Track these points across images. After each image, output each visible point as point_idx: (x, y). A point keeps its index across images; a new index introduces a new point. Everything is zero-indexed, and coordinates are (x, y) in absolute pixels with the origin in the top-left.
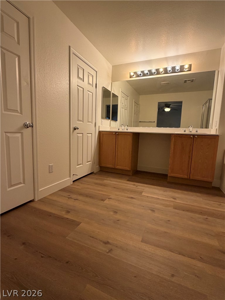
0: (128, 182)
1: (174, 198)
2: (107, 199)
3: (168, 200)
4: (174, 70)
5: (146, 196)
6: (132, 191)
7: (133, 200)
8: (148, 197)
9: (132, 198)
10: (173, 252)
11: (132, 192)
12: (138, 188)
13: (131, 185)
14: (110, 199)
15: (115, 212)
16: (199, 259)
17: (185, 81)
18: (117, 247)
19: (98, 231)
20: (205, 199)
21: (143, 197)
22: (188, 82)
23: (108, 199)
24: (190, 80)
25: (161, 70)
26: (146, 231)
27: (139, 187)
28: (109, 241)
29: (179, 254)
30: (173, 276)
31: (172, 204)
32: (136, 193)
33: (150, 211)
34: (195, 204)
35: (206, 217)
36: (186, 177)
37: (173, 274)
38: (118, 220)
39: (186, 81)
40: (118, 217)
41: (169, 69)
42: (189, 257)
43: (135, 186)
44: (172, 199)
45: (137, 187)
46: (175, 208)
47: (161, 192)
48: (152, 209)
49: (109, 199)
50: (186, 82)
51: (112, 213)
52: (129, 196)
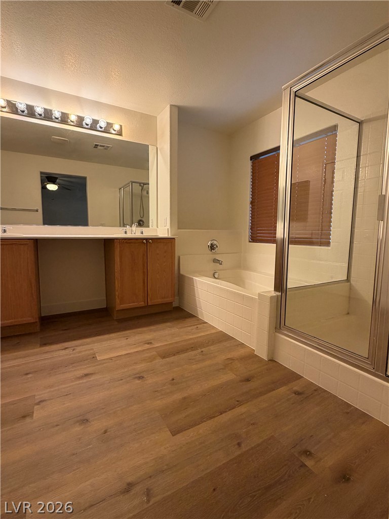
0: (47, 348)
1: (148, 343)
2: (34, 407)
3: (144, 350)
4: (94, 125)
5: (107, 359)
6: (73, 363)
7: (93, 378)
8: (111, 359)
9: (86, 375)
10: (214, 417)
11: (73, 365)
12: (80, 352)
13: (59, 352)
14: (44, 403)
15: (84, 421)
16: (238, 404)
17: (96, 145)
18: (150, 477)
19: (88, 483)
20: (180, 328)
21: (103, 364)
22: (99, 147)
23: (36, 407)
24: (104, 146)
25: (73, 118)
26: (163, 416)
27: (78, 349)
28: (130, 480)
29: (221, 414)
30: (239, 444)
31: (155, 353)
32: (86, 362)
33: (137, 381)
34: (177, 339)
35: (199, 350)
36: (142, 304)
37: (237, 442)
38: (105, 432)
39: (98, 145)
40: (97, 425)
41: (88, 121)
42: (230, 410)
43: (71, 350)
44: (147, 346)
45: (74, 350)
46: (164, 356)
47: (124, 342)
48: (138, 375)
49: (38, 404)
50: (97, 148)
51: (78, 429)
52: (78, 376)
